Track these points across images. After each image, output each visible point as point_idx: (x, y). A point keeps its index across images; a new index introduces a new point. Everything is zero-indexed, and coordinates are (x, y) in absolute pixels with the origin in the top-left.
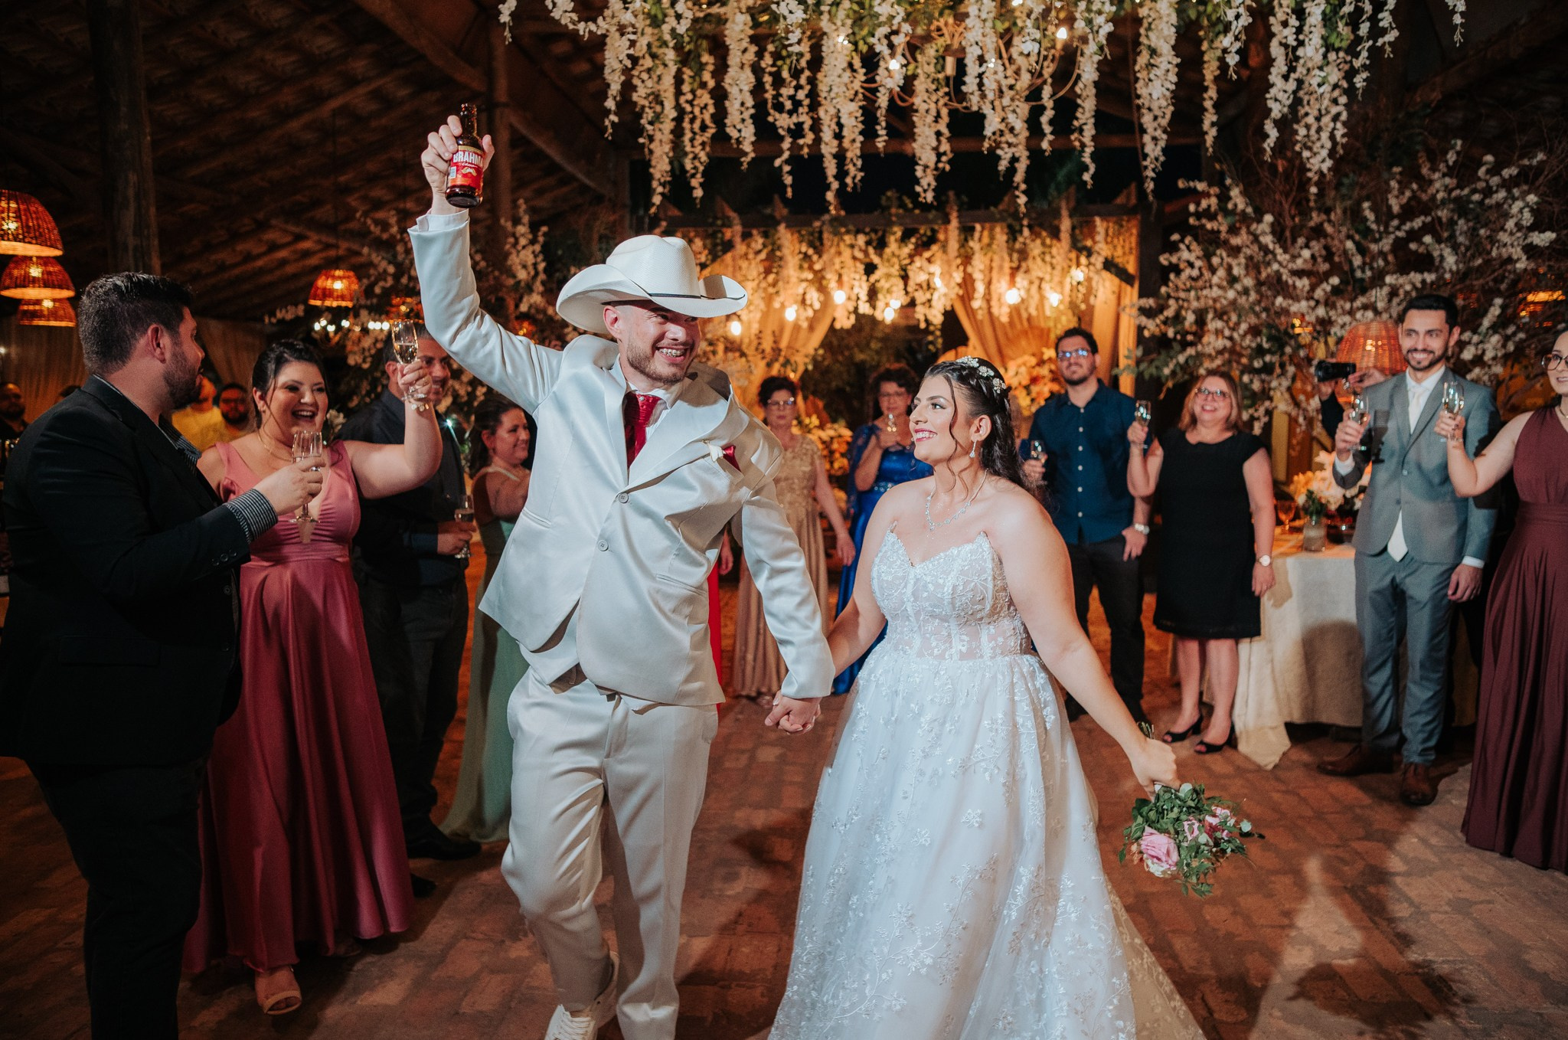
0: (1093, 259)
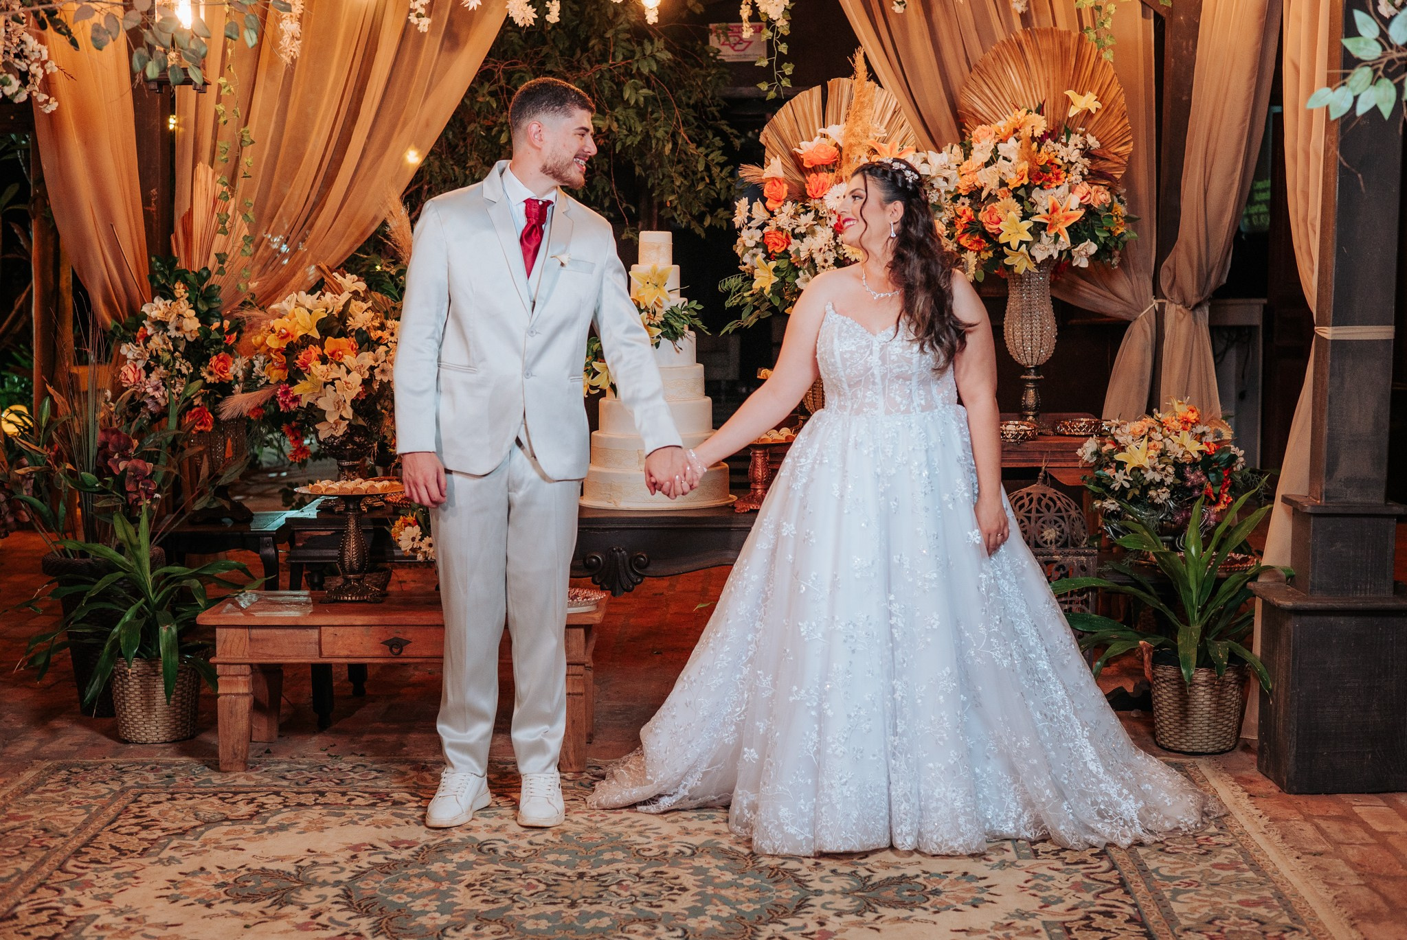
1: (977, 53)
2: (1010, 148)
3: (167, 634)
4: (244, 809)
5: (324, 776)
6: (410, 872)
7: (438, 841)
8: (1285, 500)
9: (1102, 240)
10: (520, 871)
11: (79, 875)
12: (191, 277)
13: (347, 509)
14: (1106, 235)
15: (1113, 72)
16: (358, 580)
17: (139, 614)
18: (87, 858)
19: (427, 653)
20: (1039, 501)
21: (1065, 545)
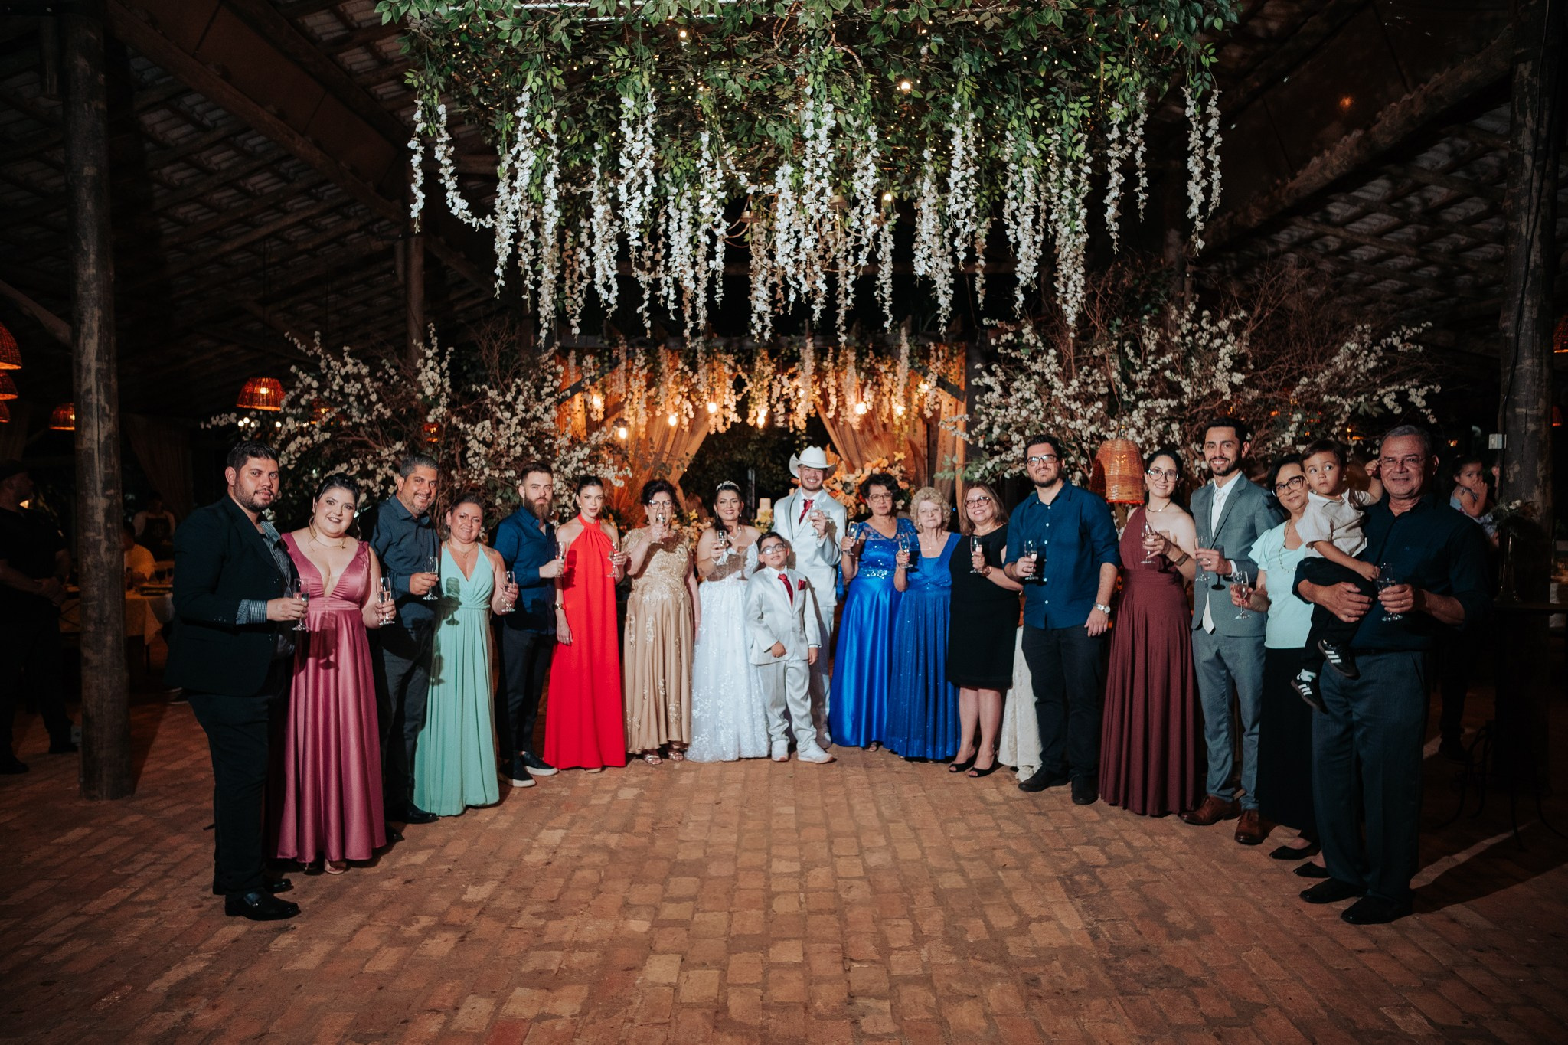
0: (928, 378)
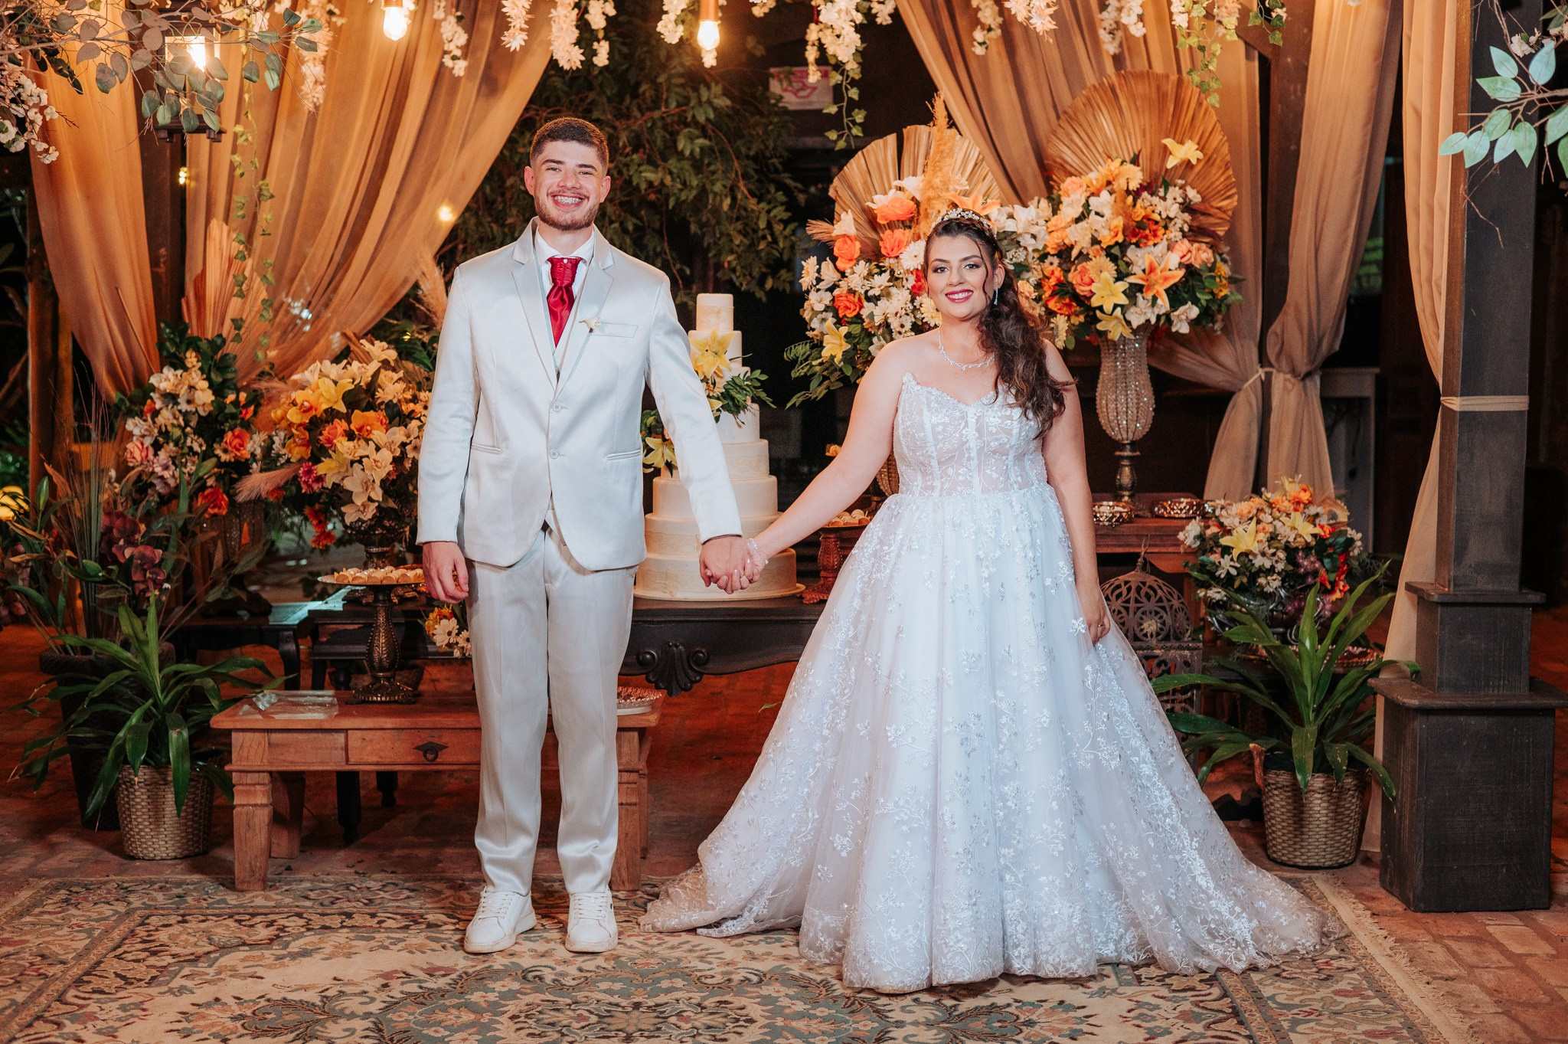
1: (1065, 99)
2: (1103, 202)
3: (178, 738)
4: (263, 933)
5: (351, 896)
6: (447, 1003)
7: (478, 968)
8: (1410, 587)
9: (1204, 303)
10: (569, 1001)
11: (81, 1007)
12: (204, 345)
13: (376, 600)
14: (1209, 297)
15: (1215, 118)
16: (388, 679)
17: (147, 716)
18: (89, 988)
19: (463, 759)
20: (1138, 589)
21: (1167, 638)
